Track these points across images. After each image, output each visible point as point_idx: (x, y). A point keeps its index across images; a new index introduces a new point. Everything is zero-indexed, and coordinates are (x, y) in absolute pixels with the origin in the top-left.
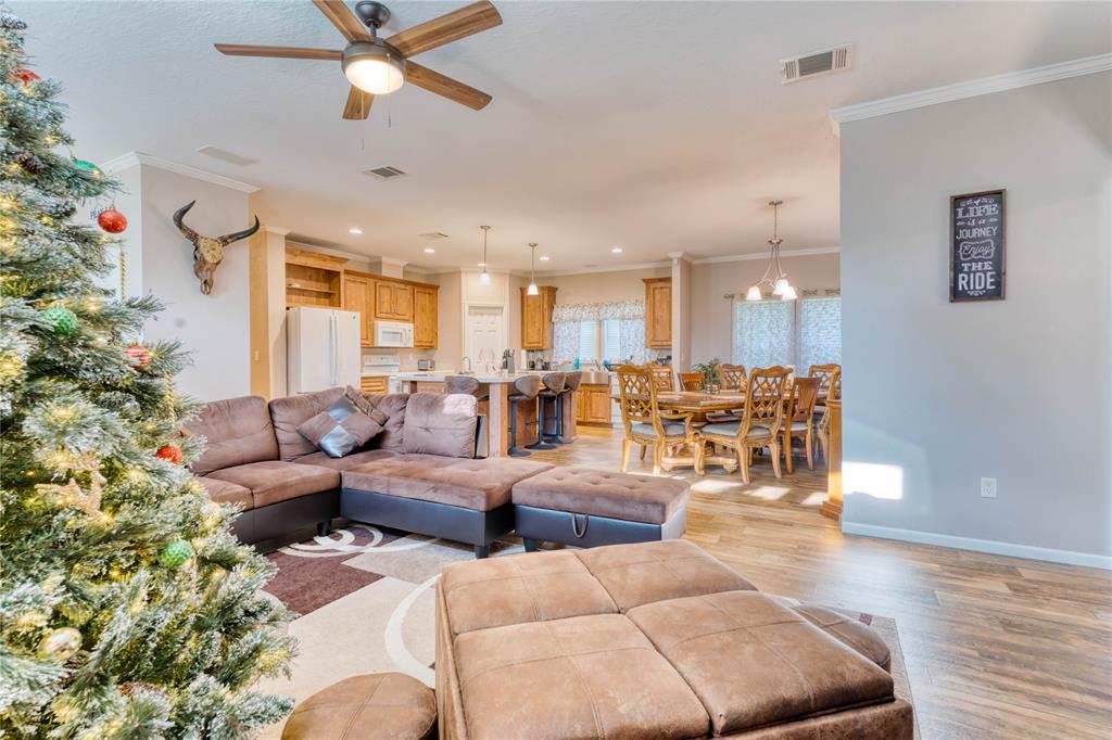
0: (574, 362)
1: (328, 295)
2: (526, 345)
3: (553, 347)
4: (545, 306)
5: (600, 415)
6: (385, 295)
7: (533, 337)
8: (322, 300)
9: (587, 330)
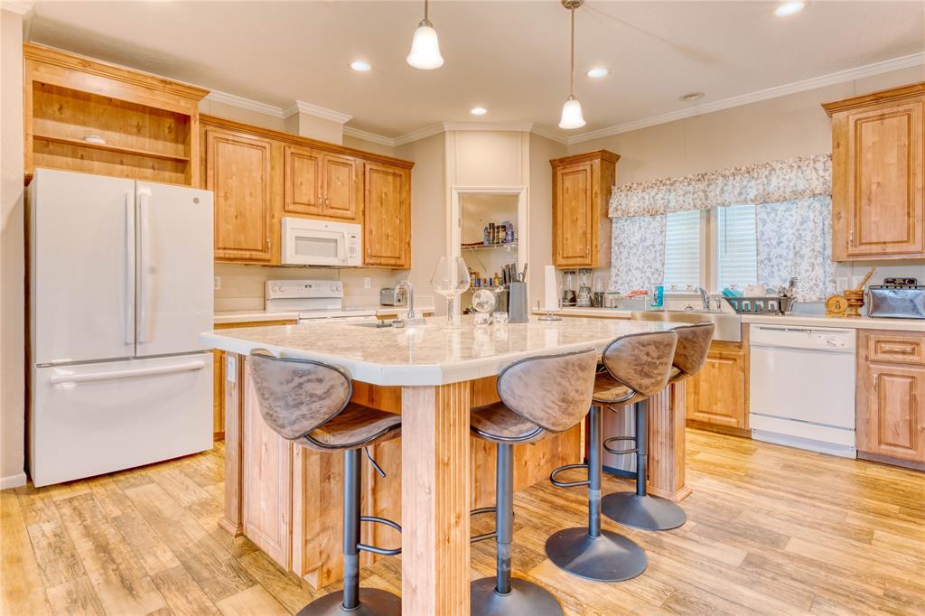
0: (654, 291)
1: (181, 165)
2: (561, 261)
3: (609, 265)
4: (597, 188)
5: (719, 408)
6: (306, 173)
7: (574, 246)
8: (167, 174)
9: (681, 230)
